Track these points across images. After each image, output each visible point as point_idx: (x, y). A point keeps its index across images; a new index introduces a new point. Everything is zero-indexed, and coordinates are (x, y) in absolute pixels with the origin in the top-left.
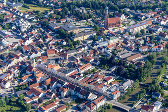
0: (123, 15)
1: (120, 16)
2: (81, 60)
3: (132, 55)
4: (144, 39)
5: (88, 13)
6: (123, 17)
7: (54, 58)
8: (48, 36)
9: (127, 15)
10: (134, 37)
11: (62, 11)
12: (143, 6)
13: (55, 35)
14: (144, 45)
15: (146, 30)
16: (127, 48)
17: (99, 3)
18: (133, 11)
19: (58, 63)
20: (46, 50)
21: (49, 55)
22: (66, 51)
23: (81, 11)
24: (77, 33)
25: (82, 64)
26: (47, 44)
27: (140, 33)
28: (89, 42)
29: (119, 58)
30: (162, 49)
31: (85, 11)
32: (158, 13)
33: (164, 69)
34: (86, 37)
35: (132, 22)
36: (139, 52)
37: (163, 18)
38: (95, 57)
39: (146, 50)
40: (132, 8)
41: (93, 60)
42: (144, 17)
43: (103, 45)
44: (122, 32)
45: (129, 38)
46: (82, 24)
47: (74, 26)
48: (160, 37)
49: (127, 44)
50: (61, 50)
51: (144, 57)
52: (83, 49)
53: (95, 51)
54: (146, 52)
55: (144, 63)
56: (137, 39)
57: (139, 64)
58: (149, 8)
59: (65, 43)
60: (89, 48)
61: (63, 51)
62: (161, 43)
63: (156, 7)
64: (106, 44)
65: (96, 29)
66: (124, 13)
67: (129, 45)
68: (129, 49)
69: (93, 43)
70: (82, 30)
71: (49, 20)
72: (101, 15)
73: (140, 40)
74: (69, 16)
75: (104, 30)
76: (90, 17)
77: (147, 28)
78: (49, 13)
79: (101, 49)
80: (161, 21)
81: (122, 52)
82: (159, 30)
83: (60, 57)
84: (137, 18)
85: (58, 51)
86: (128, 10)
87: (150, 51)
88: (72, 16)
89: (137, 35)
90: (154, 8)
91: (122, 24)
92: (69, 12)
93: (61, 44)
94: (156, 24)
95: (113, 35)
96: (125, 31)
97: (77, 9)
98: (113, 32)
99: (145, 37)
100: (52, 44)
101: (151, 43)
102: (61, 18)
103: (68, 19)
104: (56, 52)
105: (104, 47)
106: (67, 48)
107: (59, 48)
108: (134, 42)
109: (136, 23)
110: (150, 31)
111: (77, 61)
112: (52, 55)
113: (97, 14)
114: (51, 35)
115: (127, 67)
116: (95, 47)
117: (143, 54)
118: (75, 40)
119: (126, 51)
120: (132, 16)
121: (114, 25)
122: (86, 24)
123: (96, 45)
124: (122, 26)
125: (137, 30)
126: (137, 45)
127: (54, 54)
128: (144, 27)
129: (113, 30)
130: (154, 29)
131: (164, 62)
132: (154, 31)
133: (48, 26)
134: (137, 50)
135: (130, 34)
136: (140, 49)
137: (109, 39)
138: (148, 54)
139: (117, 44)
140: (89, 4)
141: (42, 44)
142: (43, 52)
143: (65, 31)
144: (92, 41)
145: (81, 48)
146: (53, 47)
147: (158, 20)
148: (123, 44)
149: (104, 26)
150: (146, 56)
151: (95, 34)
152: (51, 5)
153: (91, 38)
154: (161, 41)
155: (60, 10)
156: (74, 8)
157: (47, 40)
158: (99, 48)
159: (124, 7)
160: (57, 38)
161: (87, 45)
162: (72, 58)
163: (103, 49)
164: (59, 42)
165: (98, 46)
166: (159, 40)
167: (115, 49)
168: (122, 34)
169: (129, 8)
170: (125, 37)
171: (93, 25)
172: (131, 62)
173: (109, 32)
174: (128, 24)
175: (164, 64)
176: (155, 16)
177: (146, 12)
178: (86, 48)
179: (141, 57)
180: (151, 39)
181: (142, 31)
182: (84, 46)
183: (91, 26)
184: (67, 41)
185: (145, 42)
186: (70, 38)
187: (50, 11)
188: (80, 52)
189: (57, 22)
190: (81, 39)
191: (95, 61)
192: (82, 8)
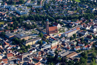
0: (59, 25)
1: (57, 25)
2: (33, 60)
3: (70, 53)
4: (76, 41)
5: (33, 24)
6: (59, 26)
7: (13, 59)
8: (6, 43)
9: (61, 24)
10: (69, 40)
11: (14, 24)
12: (72, 17)
13: (11, 42)
14: (77, 45)
15: (77, 34)
16: (65, 49)
17: (40, 17)
18: (65, 21)
19: (16, 63)
20: (5, 54)
21: (8, 58)
22: (21, 53)
23: (28, 23)
24: (27, 39)
25: (34, 63)
26: (6, 49)
27: (73, 37)
28: (37, 46)
29: (60, 56)
30: (90, 47)
31: (30, 23)
32: (83, 21)
33: (94, 62)
34: (34, 42)
35: (66, 29)
36: (75, 51)
37: (87, 25)
38: (43, 57)
39: (79, 49)
40: (64, 19)
41: (42, 59)
42: (74, 25)
43: (47, 47)
44: (60, 37)
45: (66, 41)
46: (30, 32)
47: (25, 35)
48: (87, 39)
49: (65, 45)
50: (17, 53)
51: (79, 55)
52: (33, 51)
53: (42, 52)
54: (79, 51)
55: (79, 59)
56: (72, 41)
57: (76, 60)
58: (76, 18)
59: (19, 48)
60: (38, 50)
61: (19, 54)
62: (89, 43)
63: (81, 17)
64: (49, 47)
65: (41, 36)
66: (59, 22)
67: (66, 46)
68: (67, 49)
69: (40, 46)
70: (31, 37)
71: (5, 31)
72: (43, 25)
73: (74, 42)
74: (20, 27)
75: (47, 36)
76: (35, 27)
77: (77, 33)
78: (4, 26)
79: (47, 51)
80: (86, 27)
81: (62, 52)
82: (86, 33)
83: (17, 59)
84: (69, 26)
85: (15, 54)
86: (62, 20)
87: (82, 50)
88: (22, 27)
89: (71, 39)
90: (79, 18)
91: (59, 30)
92: (19, 24)
93: (16, 49)
94: (83, 29)
95: (54, 40)
96: (62, 36)
97: (24, 22)
98: (53, 37)
99: (77, 39)
100: (10, 49)
101: (82, 44)
102: (14, 29)
103: (19, 29)
104: (13, 55)
105: (49, 49)
106: (21, 51)
107: (16, 52)
108: (70, 44)
109: (69, 29)
110: (80, 35)
111: (30, 61)
112: (10, 58)
113: (39, 24)
114: (8, 42)
115: (68, 63)
116: (42, 49)
117: (77, 52)
118: (27, 45)
119: (64, 51)
120: (65, 25)
121: (53, 32)
122: (33, 33)
123: (43, 48)
124: (59, 32)
125: (70, 34)
126: (72, 45)
127: (13, 57)
128: (75, 32)
129: (53, 35)
130: (82, 33)
131: (93, 57)
132: (83, 35)
133: (5, 36)
134: (73, 50)
135: (66, 38)
136: (75, 49)
137: (51, 43)
138: (81, 52)
139: (58, 46)
140: (33, 18)
141: (2, 50)
142: (4, 56)
143: (19, 38)
144: (39, 45)
145: (31, 50)
146: (11, 51)
147: (84, 26)
148: (62, 46)
149: (46, 33)
150: (80, 53)
151: (40, 40)
152: (5, 19)
153: (38, 43)
154: (89, 41)
155: (12, 23)
156: (23, 21)
157: (6, 46)
158: (45, 50)
159: (59, 18)
160: (13, 44)
161: (36, 48)
162: (26, 59)
163: (48, 50)
164: (15, 47)
165: (44, 48)
166: (87, 41)
167: (57, 50)
168: (60, 38)
169: (62, 19)
170: (63, 40)
171: (38, 33)
172: (70, 59)
173: (50, 37)
174: (63, 31)
175: (93, 59)
176: (81, 23)
177: (75, 21)
178: (36, 50)
179: (76, 55)
180: (81, 41)
181: (74, 35)
182: (34, 49)
183: (36, 34)
184: (21, 46)
185: (78, 43)
186: (22, 44)
187: (5, 24)
188: (31, 54)
189: (11, 32)
190: (30, 43)
191: (44, 60)
192: (28, 21)
